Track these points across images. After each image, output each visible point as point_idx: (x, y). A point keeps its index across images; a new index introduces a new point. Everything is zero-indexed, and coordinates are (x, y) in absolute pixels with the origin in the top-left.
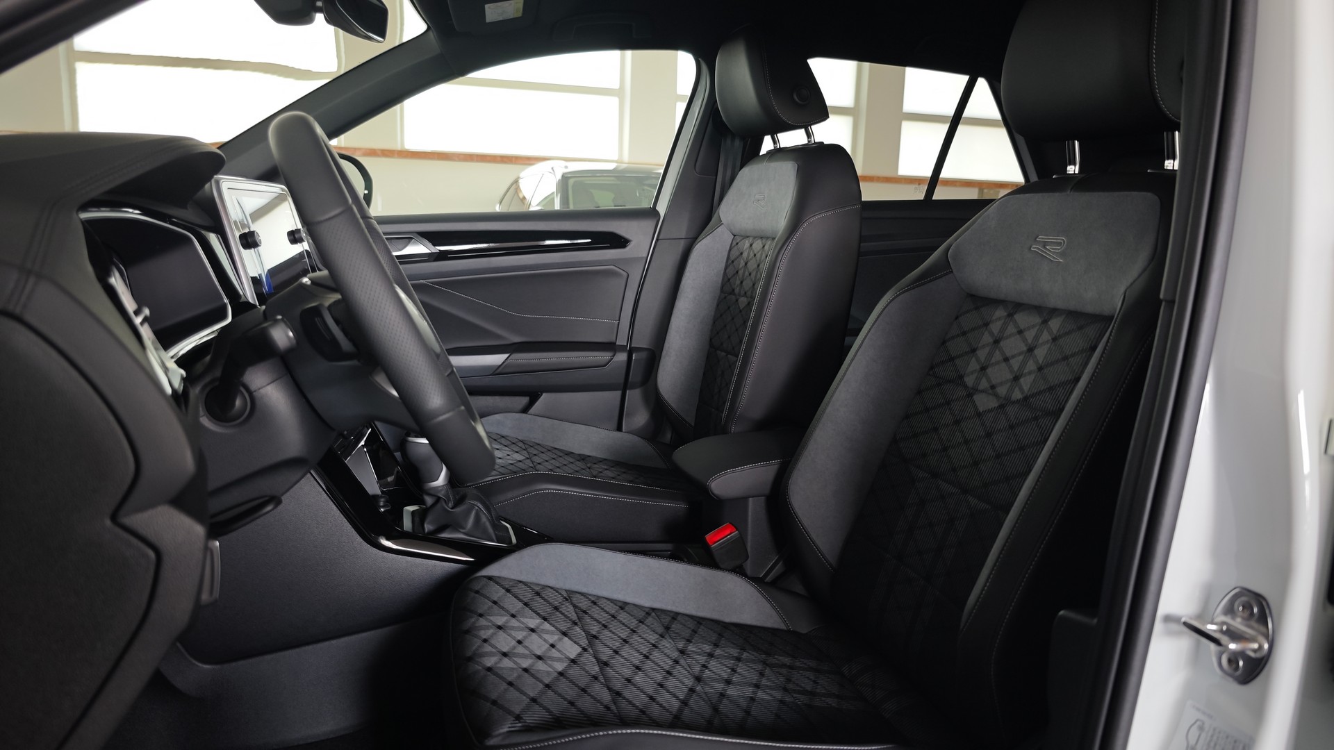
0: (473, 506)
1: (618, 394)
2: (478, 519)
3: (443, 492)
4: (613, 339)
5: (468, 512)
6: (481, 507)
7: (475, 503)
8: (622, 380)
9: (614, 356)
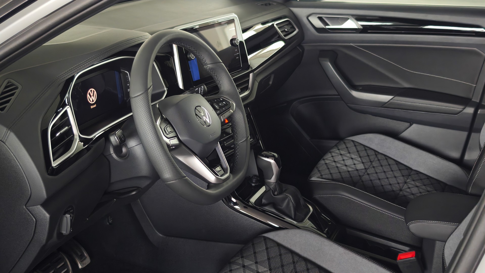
0: (286, 197)
1: (465, 134)
2: (288, 204)
3: (272, 186)
4: (470, 96)
5: (284, 199)
6: (291, 198)
7: (289, 195)
8: (468, 125)
9: (464, 109)
